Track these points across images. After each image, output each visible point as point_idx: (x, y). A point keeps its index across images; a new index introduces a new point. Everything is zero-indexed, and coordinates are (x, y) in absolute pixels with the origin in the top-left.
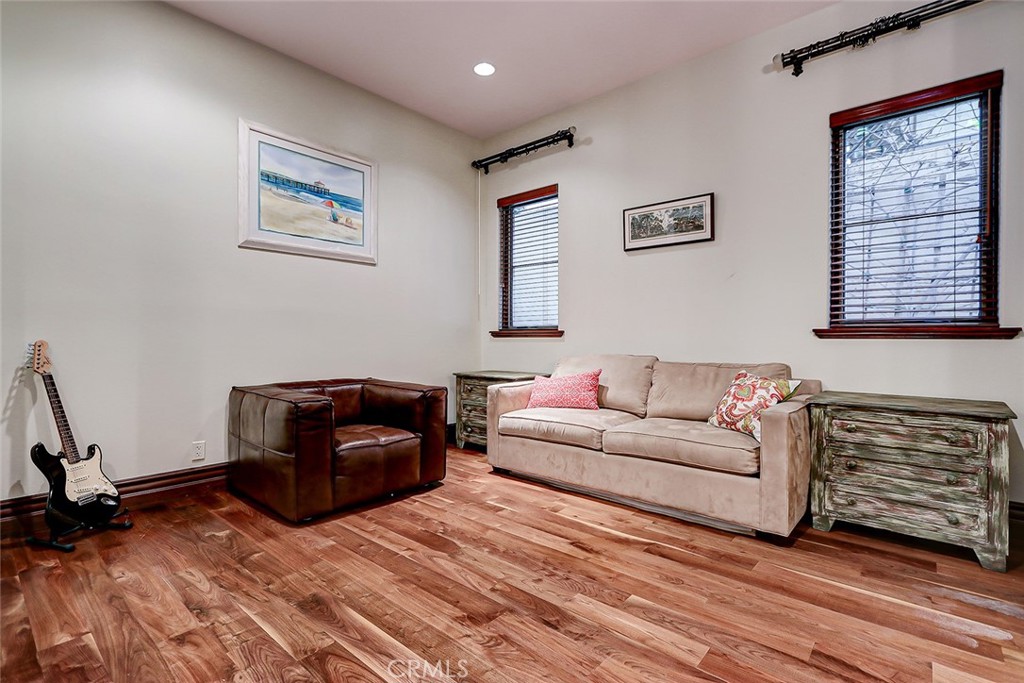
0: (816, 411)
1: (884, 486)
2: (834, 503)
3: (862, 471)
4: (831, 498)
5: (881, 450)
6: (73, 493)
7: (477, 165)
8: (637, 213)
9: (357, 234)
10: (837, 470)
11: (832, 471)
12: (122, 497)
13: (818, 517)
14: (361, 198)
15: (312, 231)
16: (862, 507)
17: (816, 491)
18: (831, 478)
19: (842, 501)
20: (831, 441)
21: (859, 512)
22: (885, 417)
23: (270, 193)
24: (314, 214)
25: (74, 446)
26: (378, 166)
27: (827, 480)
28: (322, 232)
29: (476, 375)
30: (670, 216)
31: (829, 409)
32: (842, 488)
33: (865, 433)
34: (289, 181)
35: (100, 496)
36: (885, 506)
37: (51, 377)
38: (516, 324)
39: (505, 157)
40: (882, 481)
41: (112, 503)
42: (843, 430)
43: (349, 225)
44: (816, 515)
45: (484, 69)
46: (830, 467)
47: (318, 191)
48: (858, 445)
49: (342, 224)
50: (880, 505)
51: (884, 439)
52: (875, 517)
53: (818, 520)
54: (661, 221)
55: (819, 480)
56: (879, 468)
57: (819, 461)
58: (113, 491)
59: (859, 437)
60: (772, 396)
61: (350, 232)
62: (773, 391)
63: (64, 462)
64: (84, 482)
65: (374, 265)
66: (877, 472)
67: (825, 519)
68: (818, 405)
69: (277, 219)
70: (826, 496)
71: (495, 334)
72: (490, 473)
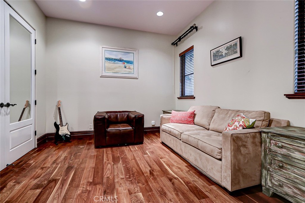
0: (264, 135)
1: (298, 181)
2: (272, 183)
3: (286, 170)
4: (271, 180)
5: (296, 161)
6: (60, 133)
7: (173, 44)
8: (214, 51)
9: (132, 71)
10: (273, 166)
11: (271, 166)
12: (71, 135)
13: (265, 188)
14: (133, 60)
15: (119, 71)
16: (286, 189)
17: (264, 174)
18: (271, 170)
19: (276, 183)
20: (270, 151)
21: (284, 192)
22: (297, 143)
23: (108, 63)
24: (119, 66)
25: (62, 123)
26: (138, 50)
27: (268, 170)
28: (122, 71)
29: (166, 111)
30: (225, 50)
31: (270, 134)
32: (277, 177)
33: (287, 149)
34: (112, 59)
35: (66, 134)
36: (298, 193)
37: (60, 108)
38: (186, 95)
39: (180, 39)
40: (297, 178)
41: (69, 136)
42: (276, 146)
43: (129, 68)
44: (264, 187)
45: (160, 14)
46: (271, 164)
47: (120, 60)
48: (284, 156)
49: (127, 68)
50: (296, 191)
51: (297, 155)
52: (292, 197)
53: (265, 189)
54: (222, 52)
55: (265, 170)
56: (295, 170)
57: (265, 160)
58: (69, 133)
59: (284, 151)
60: (240, 126)
61: (130, 70)
62: (241, 123)
63: (60, 126)
64: (64, 131)
65: (137, 79)
66: (294, 173)
67: (268, 190)
68: (264, 132)
69: (109, 69)
70: (268, 179)
71: (179, 98)
72: (161, 143)
